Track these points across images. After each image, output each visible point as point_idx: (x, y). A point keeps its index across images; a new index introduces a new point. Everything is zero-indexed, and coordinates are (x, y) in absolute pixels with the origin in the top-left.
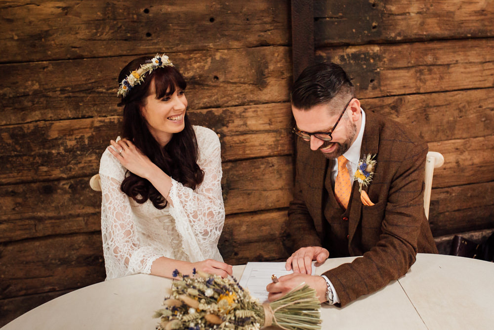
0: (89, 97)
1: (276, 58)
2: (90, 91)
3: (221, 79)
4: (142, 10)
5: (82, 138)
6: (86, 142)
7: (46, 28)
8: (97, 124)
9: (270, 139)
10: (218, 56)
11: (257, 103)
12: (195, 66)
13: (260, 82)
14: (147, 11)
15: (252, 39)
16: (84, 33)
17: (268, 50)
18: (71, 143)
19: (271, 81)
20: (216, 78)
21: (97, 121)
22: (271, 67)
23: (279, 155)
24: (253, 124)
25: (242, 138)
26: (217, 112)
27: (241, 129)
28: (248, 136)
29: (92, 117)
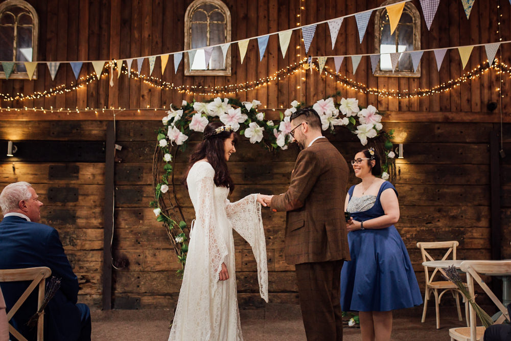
0: (416, 220)
1: (485, 211)
2: (416, 217)
3: (464, 217)
4: (437, 191)
5: (412, 234)
6: (414, 236)
7: (405, 194)
8: (418, 230)
9: (482, 242)
10: (463, 208)
11: (477, 227)
12: (455, 211)
13: (478, 219)
14: (439, 191)
15: (476, 203)
16: (417, 197)
17: (482, 207)
18: (408, 236)
19: (483, 219)
20: (462, 216)
21: (418, 229)
22: (483, 214)
23: (485, 249)
24: (475, 235)
25: (471, 240)
26: (462, 229)
27: (471, 236)
28: (473, 240)
29: (416, 227)
